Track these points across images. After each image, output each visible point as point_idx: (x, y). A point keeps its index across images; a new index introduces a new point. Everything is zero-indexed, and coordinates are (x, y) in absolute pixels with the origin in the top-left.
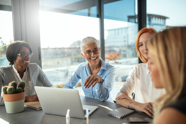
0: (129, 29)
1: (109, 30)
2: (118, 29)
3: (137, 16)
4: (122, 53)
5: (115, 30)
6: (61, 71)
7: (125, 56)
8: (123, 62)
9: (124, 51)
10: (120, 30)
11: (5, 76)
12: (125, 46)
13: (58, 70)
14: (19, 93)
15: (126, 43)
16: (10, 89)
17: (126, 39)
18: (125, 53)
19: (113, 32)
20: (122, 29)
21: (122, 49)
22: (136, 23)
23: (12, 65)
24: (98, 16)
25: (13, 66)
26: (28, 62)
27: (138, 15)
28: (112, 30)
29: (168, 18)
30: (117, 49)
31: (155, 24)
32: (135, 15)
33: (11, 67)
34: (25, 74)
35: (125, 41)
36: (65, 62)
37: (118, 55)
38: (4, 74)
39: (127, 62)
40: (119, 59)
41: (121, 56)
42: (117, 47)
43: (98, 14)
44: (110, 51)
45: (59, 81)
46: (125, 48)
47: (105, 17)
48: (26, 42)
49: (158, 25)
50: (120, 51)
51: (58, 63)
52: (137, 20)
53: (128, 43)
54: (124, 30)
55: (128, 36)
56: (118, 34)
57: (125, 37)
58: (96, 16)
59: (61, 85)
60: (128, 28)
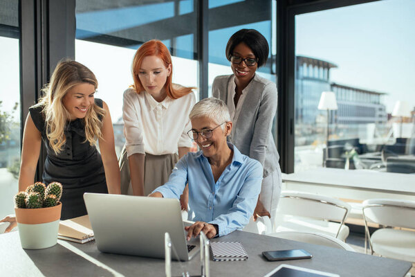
3: (274, 58)
22: (272, 73)
24: (195, 57)
27: (277, 55)
29: (335, 66)
31: (307, 78)
32: (272, 56)
43: (196, 52)
47: (210, 59)
49: (313, 79)
52: (274, 67)
58: (192, 56)
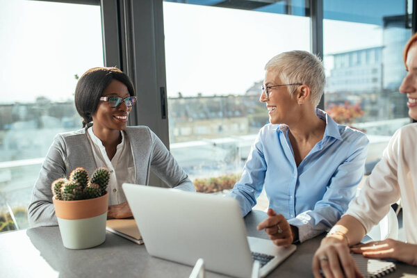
0: (385, 51)
1: (335, 55)
2: (359, 52)
3: (410, 17)
4: (368, 107)
5: (350, 53)
6: (223, 146)
7: (374, 114)
8: (371, 127)
9: (373, 103)
10: (363, 55)
11: (68, 154)
12: (375, 92)
13: (215, 145)
14: (90, 198)
15: (378, 85)
16: (70, 188)
17: (378, 76)
18: (375, 107)
19: (345, 59)
20: (367, 50)
21: (367, 98)
23: (86, 130)
24: (307, 13)
25: (90, 130)
26: (124, 118)
27: (413, 14)
28: (343, 54)
30: (355, 99)
32: (407, 14)
33: (84, 132)
34: (121, 149)
35: (375, 80)
36: (235, 126)
37: (358, 111)
38: (68, 151)
39: (379, 128)
40: (361, 121)
41: (366, 114)
42: (356, 94)
43: (308, 7)
44: (337, 103)
45: (215, 169)
46: (373, 97)
47: (325, 14)
48: (119, 71)
50: (362, 104)
51: (220, 129)
53: (382, 83)
54: (372, 54)
55: (382, 66)
56: (359, 62)
57: (375, 71)
58: (303, 12)
59: (220, 178)
60: (383, 47)
